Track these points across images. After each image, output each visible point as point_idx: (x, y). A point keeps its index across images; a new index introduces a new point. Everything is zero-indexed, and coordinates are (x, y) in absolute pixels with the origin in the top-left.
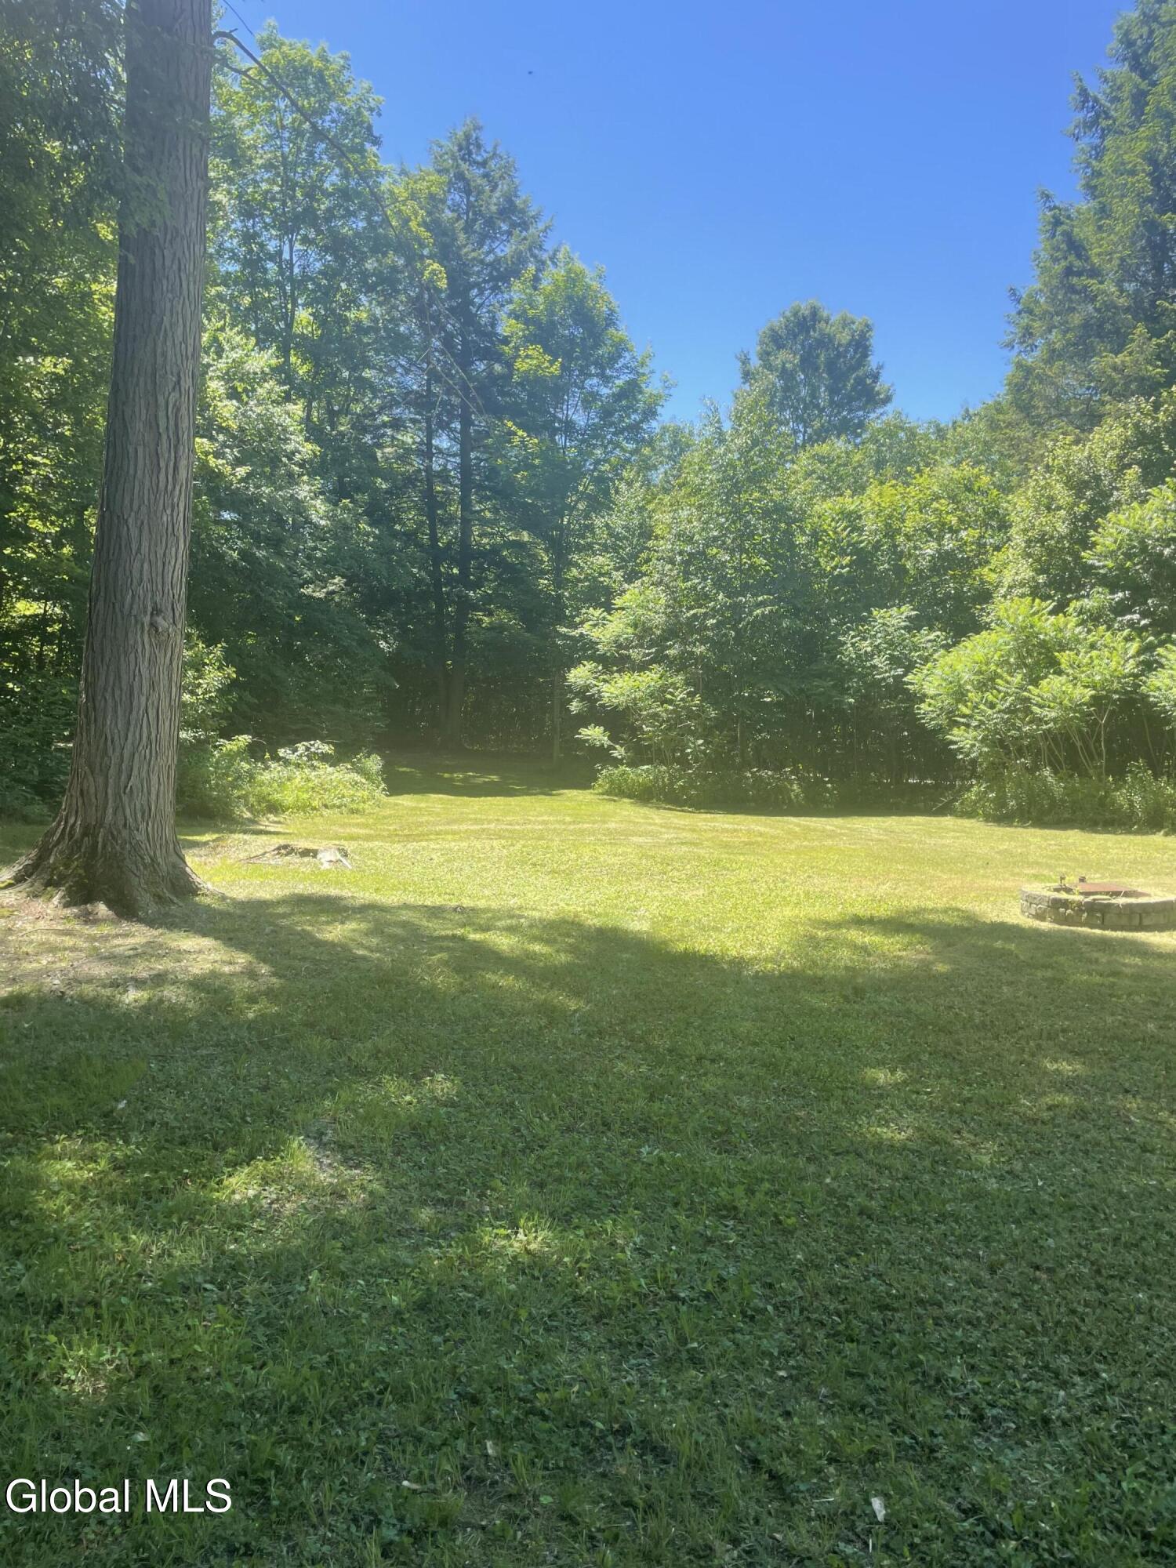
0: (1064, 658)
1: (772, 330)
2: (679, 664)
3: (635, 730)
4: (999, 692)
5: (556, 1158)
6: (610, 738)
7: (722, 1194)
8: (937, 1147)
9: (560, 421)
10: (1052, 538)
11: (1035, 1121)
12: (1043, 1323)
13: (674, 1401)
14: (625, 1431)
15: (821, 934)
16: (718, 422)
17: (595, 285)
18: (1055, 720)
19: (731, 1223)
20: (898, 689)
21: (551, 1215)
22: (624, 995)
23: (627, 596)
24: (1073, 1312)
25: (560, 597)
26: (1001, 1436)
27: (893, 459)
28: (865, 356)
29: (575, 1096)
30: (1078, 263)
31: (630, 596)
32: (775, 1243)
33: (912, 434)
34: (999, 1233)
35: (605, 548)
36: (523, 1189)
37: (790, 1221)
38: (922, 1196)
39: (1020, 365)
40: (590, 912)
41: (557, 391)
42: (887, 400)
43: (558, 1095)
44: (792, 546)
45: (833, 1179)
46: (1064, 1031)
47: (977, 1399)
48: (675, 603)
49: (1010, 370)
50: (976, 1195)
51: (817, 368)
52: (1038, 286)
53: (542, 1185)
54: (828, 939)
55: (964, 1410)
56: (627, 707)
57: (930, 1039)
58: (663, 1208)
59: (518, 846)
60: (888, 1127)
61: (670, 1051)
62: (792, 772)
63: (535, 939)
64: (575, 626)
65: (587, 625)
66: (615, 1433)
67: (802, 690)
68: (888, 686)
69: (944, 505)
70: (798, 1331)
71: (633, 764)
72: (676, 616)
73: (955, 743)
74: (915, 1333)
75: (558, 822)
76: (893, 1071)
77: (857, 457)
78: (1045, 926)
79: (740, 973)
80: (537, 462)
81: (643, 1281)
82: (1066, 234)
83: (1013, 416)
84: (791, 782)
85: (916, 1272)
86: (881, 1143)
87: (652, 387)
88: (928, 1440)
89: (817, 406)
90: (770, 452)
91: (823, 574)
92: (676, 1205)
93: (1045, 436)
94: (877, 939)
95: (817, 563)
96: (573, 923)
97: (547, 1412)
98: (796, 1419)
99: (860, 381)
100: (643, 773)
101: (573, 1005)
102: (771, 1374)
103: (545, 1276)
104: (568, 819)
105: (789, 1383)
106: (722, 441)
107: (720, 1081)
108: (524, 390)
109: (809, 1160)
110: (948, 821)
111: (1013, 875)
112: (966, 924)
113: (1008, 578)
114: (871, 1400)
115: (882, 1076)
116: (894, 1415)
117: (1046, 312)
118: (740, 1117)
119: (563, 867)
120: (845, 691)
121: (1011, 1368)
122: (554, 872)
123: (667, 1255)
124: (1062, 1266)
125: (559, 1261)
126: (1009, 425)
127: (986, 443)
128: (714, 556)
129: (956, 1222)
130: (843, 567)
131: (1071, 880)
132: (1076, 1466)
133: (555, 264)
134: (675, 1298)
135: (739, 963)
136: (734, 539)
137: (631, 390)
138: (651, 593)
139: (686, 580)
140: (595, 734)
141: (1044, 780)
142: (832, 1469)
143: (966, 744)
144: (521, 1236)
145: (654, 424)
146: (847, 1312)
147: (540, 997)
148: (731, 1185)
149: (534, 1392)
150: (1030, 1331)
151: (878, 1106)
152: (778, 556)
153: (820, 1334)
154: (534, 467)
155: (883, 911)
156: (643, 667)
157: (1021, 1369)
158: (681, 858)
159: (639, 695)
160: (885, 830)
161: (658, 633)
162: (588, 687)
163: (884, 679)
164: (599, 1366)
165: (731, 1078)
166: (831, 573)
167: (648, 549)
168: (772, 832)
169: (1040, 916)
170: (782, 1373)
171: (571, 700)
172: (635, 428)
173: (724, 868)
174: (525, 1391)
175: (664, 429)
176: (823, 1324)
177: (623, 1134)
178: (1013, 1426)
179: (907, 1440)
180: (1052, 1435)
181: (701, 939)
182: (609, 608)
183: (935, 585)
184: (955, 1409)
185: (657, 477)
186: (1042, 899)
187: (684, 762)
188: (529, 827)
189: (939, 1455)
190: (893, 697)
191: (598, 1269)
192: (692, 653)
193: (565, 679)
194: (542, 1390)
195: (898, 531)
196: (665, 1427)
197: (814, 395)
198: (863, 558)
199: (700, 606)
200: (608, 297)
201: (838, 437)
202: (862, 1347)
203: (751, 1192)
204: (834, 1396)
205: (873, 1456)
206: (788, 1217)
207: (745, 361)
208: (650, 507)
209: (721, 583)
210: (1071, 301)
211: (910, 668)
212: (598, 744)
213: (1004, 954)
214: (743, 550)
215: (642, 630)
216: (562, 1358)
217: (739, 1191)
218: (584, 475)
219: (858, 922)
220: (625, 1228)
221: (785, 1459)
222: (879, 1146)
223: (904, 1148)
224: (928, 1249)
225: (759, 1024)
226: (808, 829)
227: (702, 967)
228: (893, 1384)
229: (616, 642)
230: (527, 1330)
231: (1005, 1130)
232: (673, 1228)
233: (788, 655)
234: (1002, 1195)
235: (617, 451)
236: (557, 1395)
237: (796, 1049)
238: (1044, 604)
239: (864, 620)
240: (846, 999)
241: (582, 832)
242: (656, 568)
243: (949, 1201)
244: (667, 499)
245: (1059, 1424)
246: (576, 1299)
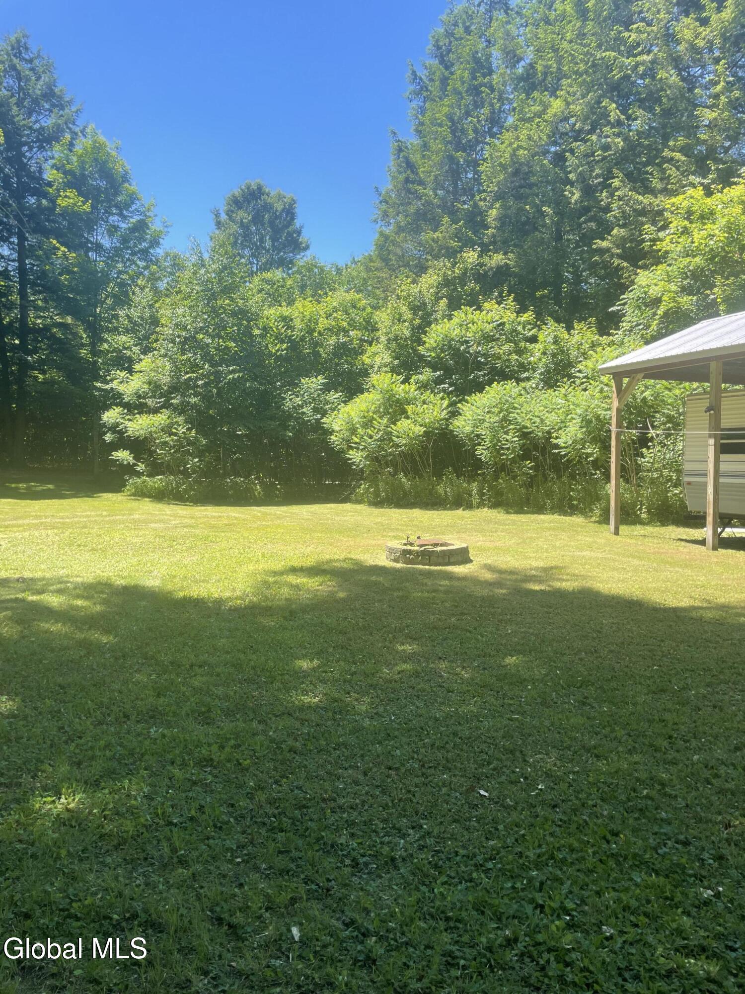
0: (410, 409)
1: (234, 196)
2: (181, 410)
3: (151, 453)
4: (375, 428)
5: (90, 744)
6: (134, 458)
7: (204, 751)
8: (336, 704)
9: (92, 243)
10: (402, 338)
11: (391, 682)
12: (392, 801)
13: (168, 891)
14: (135, 916)
15: (271, 579)
16: (200, 252)
17: (114, 153)
18: (405, 445)
19: (208, 769)
20: (318, 427)
21: (86, 783)
22: (141, 630)
23: (143, 363)
24: (409, 791)
25: (95, 362)
26: (368, 873)
27: (311, 285)
28: (293, 219)
29: (104, 700)
30: (412, 176)
31: (145, 363)
32: (237, 778)
33: (322, 270)
34: (369, 751)
35: (127, 331)
36: (64, 768)
37: (246, 763)
38: (326, 735)
39: (382, 234)
40: (118, 576)
41: (90, 222)
42: (307, 248)
43: (92, 701)
44: (251, 336)
45: (274, 732)
46: (408, 626)
47: (354, 854)
48: (177, 370)
49: (377, 236)
50: (357, 730)
51: (263, 224)
52: (390, 187)
53: (79, 764)
54: (275, 582)
55: (348, 862)
56: (146, 438)
57: (334, 638)
58: (164, 767)
59: (67, 533)
60: (308, 695)
61: (172, 663)
62: (256, 479)
63: (78, 597)
64: (107, 382)
65: (115, 382)
66: (127, 920)
67: (260, 427)
68: (312, 424)
69: (339, 315)
70: (249, 831)
71: (151, 475)
72: (178, 378)
73: (351, 459)
74: (320, 820)
75: (97, 515)
76: (312, 660)
77: (289, 282)
78: (399, 565)
79: (220, 607)
80: (76, 269)
81: (148, 817)
82: (405, 157)
83: (378, 264)
84: (255, 484)
85: (321, 782)
86: (303, 705)
87: (155, 226)
88: (326, 884)
89: (264, 248)
90: (235, 274)
91: (270, 354)
92: (173, 763)
93: (396, 277)
94: (305, 580)
95: (267, 347)
96: (106, 584)
97: (79, 915)
98: (246, 888)
99: (290, 234)
100: (158, 481)
101: (105, 640)
102: (230, 861)
103: (80, 825)
104: (105, 513)
105: (242, 866)
106: (203, 266)
107: (205, 679)
108: (64, 219)
109: (259, 722)
110: (348, 506)
111: (383, 536)
112: (356, 568)
113: (378, 360)
114: (293, 866)
115: (305, 664)
116: (306, 873)
117: (395, 203)
118: (217, 700)
119: (100, 547)
120: (286, 428)
121: (375, 831)
122: (93, 550)
123: (165, 797)
124: (403, 765)
125: (90, 813)
126: (377, 269)
127: (364, 279)
128: (201, 340)
129: (346, 747)
130: (282, 351)
131: (413, 538)
132: (409, 884)
133: (85, 136)
134: (170, 824)
135: (219, 602)
136: (214, 329)
137: (141, 227)
138: (160, 362)
139: (183, 354)
140: (123, 455)
141: (401, 482)
142: (268, 915)
143: (357, 460)
144: (63, 800)
145: (158, 250)
146: (280, 814)
147: (79, 636)
148: (209, 745)
149: (70, 904)
150: (385, 807)
151: (303, 683)
152: (244, 342)
153: (263, 831)
154: (74, 273)
155: (309, 562)
156: (156, 411)
157: (379, 830)
158: (183, 537)
159: (153, 429)
160: (312, 512)
161: (166, 388)
162: (118, 425)
163: (309, 421)
164: (116, 878)
165: (212, 676)
166: (275, 354)
167: (156, 332)
168: (242, 516)
169: (396, 560)
170: (239, 860)
171: (105, 433)
172: (145, 252)
173: (211, 541)
174: (64, 904)
175: (167, 255)
176: (265, 824)
177: (138, 721)
178: (375, 866)
179: (314, 887)
180: (396, 868)
181: (195, 588)
182: (131, 371)
183: (337, 364)
184: (342, 862)
185: (162, 285)
186: (397, 550)
187: (186, 473)
188: (76, 520)
189: (332, 892)
190: (315, 432)
191: (117, 814)
192: (189, 403)
193: (101, 420)
194: (76, 901)
195: (314, 330)
196: (161, 908)
197: (262, 240)
198: (294, 346)
199: (193, 372)
200: (122, 163)
201: (277, 269)
202: (288, 834)
203: (222, 747)
204: (270, 868)
205: (293, 900)
206: (245, 760)
207: (217, 215)
208: (157, 305)
209: (207, 357)
210: (409, 198)
211: (324, 414)
212: (125, 462)
213: (376, 583)
214: (220, 337)
215: (155, 386)
216: (91, 877)
217: (215, 748)
218: (110, 281)
219: (294, 570)
220: (138, 784)
221: (238, 914)
222: (302, 708)
223: (317, 706)
224: (329, 767)
225: (230, 640)
226: (265, 514)
227: (195, 606)
228: (306, 853)
229: (136, 394)
230: (66, 863)
231: (375, 689)
232: (170, 779)
233: (251, 405)
234: (372, 728)
235: (133, 267)
236: (86, 902)
237: (254, 653)
238: (398, 378)
239: (297, 385)
240: (285, 618)
241: (115, 521)
242: (163, 346)
243: (342, 735)
244: (168, 300)
245: (400, 860)
246: (102, 837)
